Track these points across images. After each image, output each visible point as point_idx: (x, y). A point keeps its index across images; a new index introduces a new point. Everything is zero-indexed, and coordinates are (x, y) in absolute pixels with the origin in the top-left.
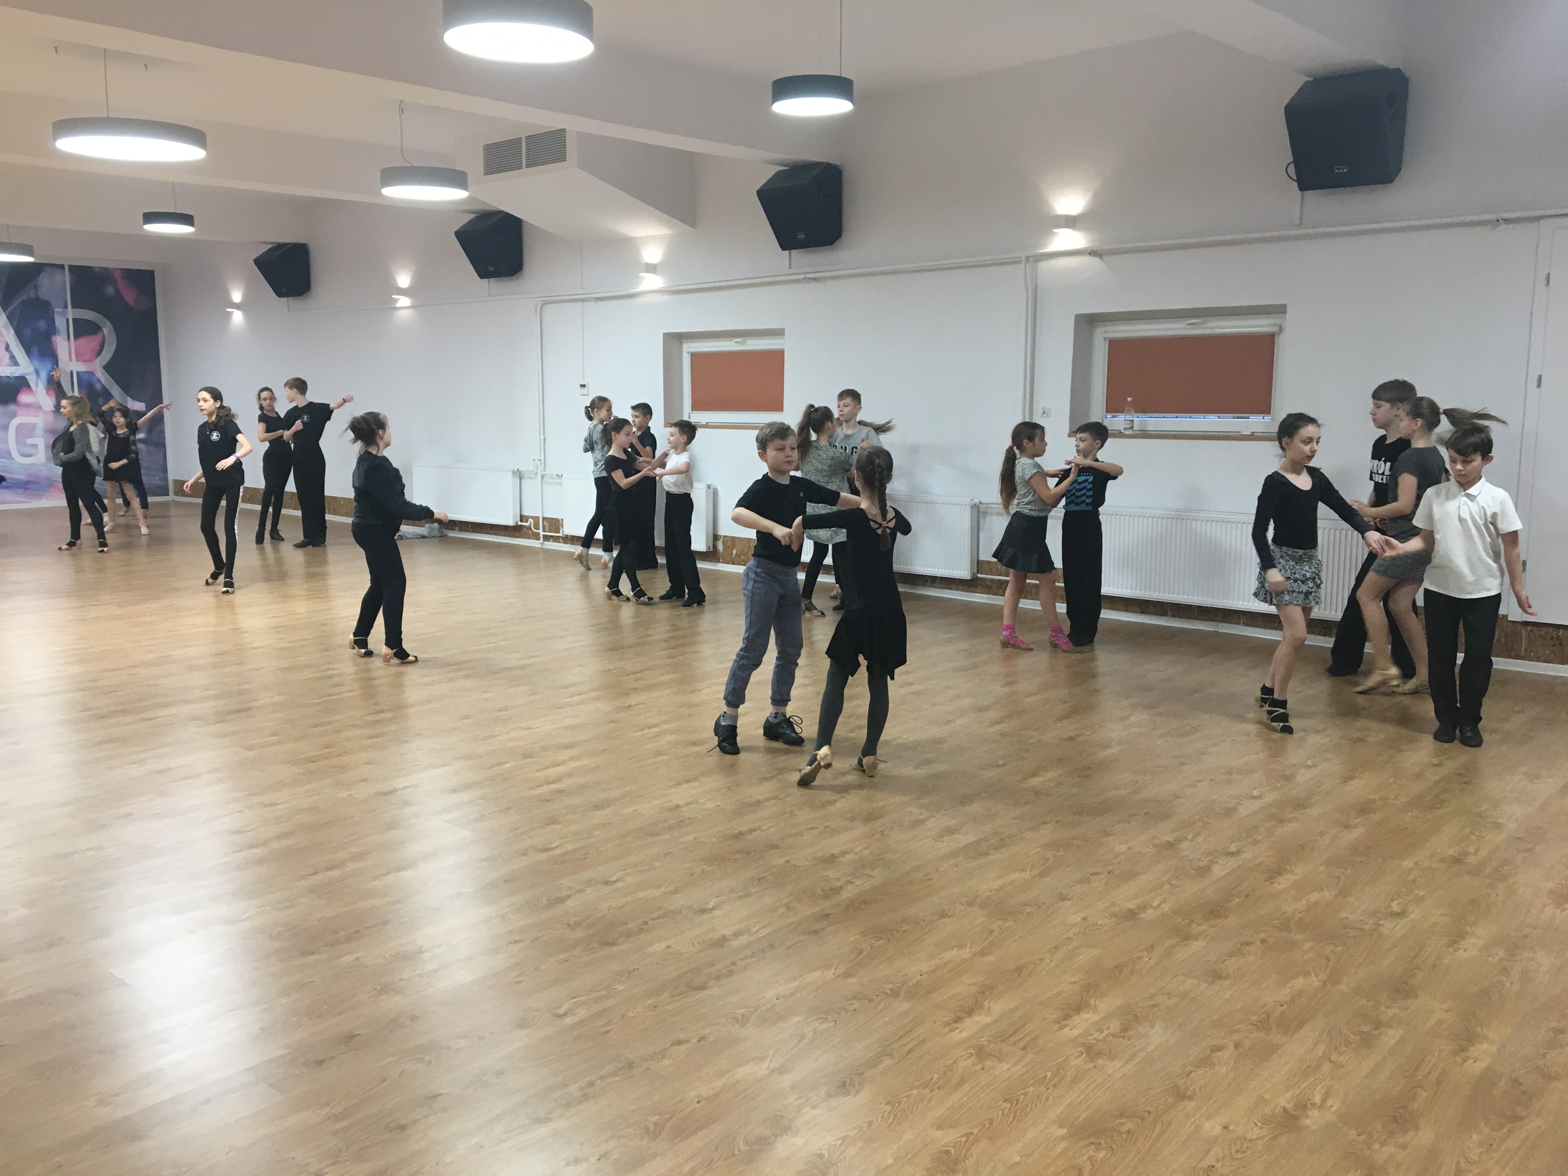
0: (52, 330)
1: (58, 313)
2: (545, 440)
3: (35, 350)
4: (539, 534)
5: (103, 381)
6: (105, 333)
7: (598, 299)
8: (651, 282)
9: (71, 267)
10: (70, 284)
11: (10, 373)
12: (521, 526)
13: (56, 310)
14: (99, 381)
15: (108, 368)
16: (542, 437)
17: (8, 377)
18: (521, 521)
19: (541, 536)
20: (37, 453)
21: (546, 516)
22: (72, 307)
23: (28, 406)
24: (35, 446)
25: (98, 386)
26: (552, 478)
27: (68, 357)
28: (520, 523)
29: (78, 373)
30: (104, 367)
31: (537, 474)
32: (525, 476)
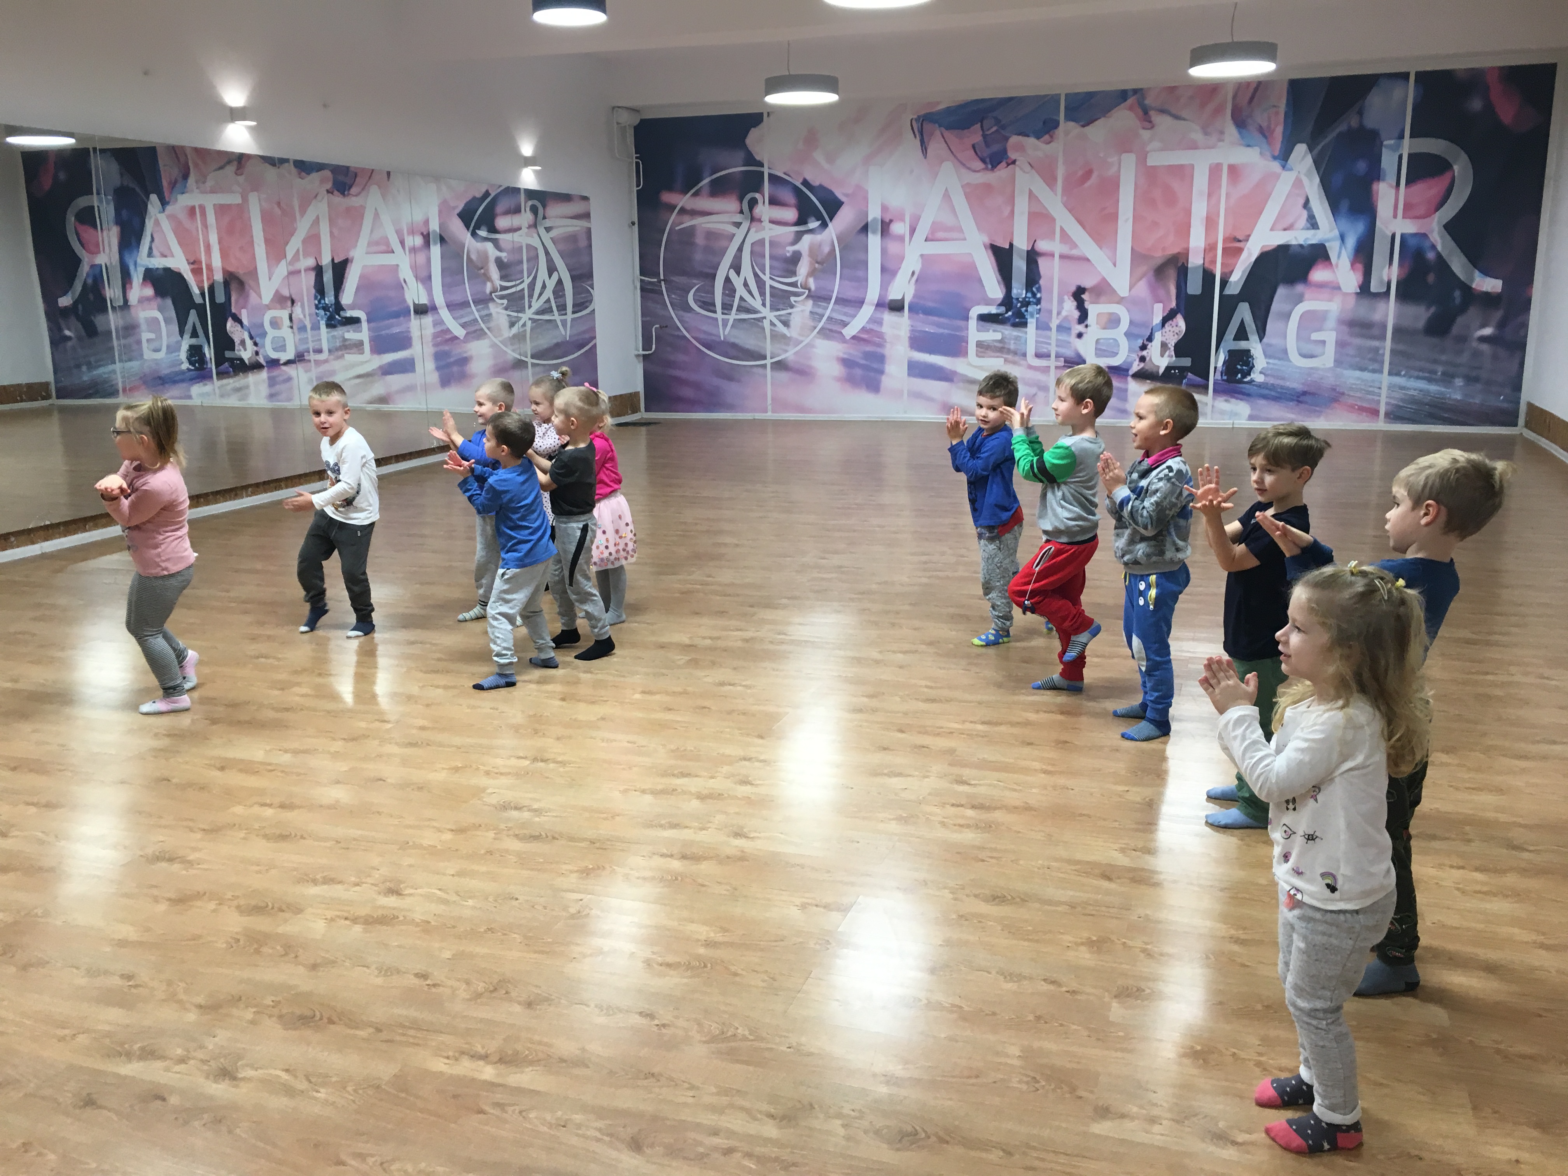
0: (1375, 174)
1: (1387, 147)
3: (1345, 205)
5: (1439, 248)
6: (1456, 171)
9: (1418, 74)
10: (1415, 99)
11: (1306, 239)
13: (1385, 143)
14: (1433, 247)
15: (1451, 228)
17: (1301, 246)
20: (1323, 354)
22: (1411, 137)
23: (1321, 286)
24: (1323, 342)
25: (1431, 255)
27: (1391, 213)
29: (1402, 236)
30: (1446, 227)
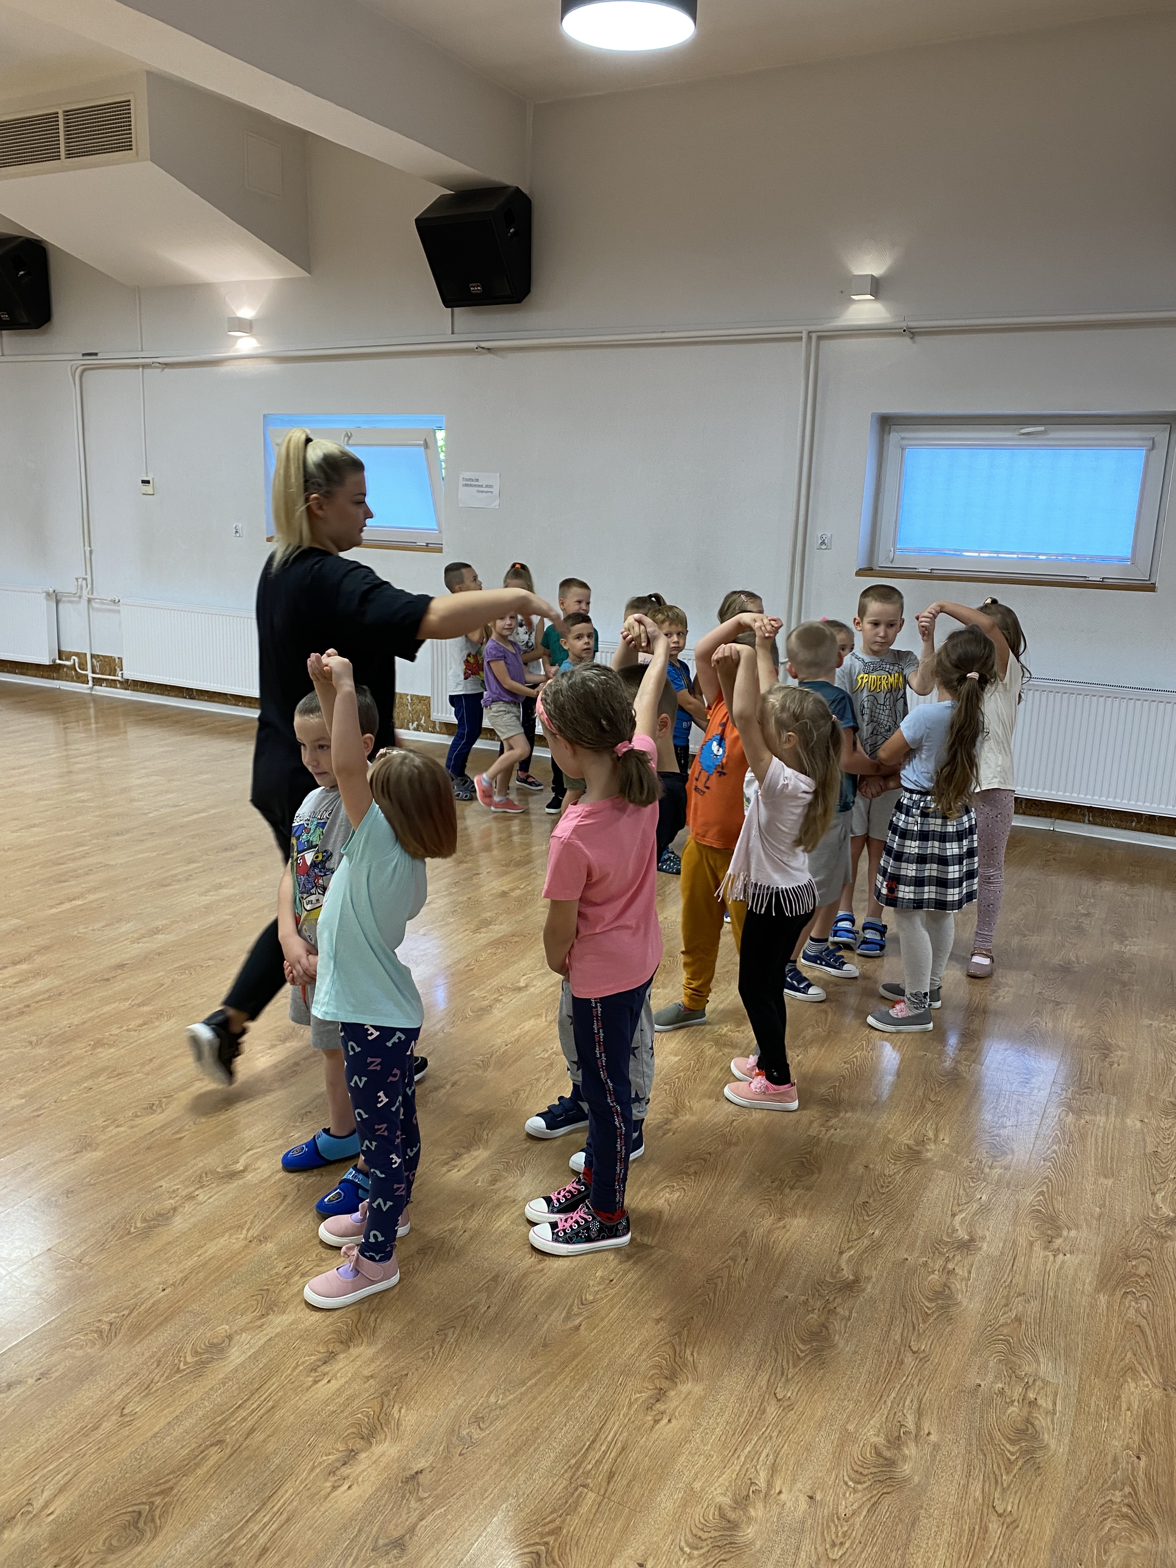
2: (91, 552)
4: (87, 676)
7: (167, 365)
8: (246, 344)
12: (60, 665)
16: (88, 549)
18: (60, 659)
19: (90, 679)
21: (95, 652)
26: (103, 603)
28: (58, 662)
31: (80, 597)
32: (64, 599)
